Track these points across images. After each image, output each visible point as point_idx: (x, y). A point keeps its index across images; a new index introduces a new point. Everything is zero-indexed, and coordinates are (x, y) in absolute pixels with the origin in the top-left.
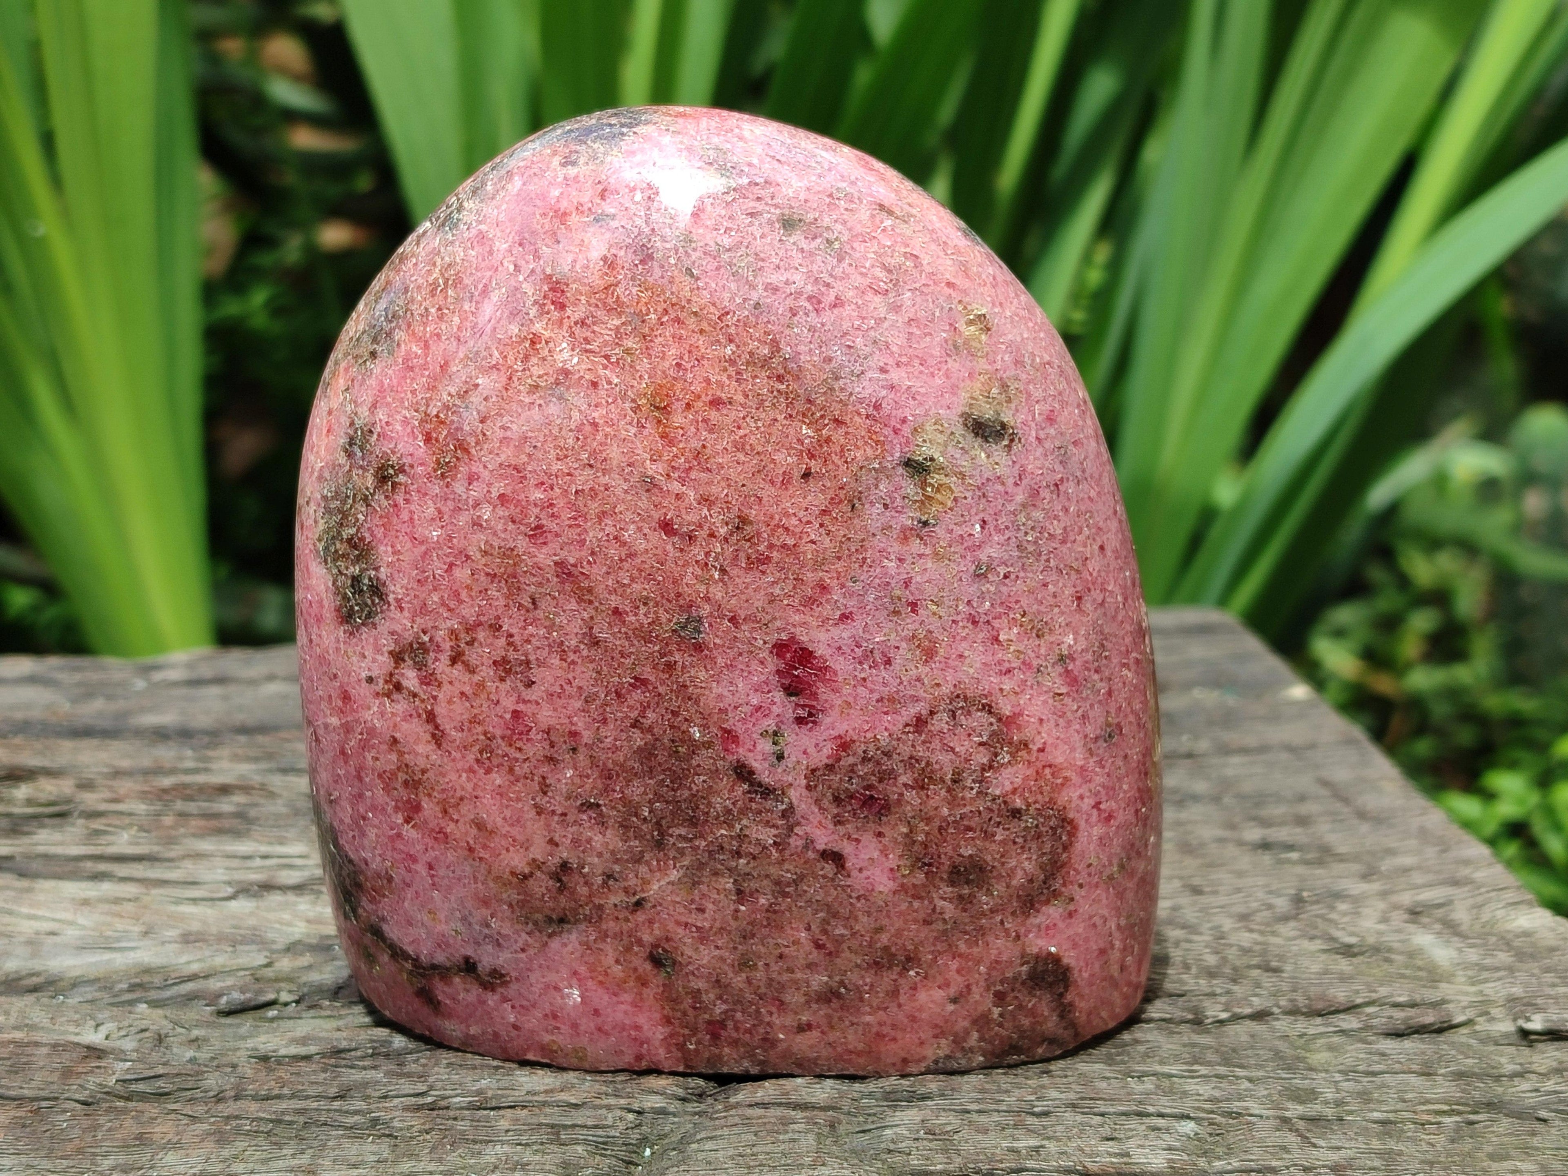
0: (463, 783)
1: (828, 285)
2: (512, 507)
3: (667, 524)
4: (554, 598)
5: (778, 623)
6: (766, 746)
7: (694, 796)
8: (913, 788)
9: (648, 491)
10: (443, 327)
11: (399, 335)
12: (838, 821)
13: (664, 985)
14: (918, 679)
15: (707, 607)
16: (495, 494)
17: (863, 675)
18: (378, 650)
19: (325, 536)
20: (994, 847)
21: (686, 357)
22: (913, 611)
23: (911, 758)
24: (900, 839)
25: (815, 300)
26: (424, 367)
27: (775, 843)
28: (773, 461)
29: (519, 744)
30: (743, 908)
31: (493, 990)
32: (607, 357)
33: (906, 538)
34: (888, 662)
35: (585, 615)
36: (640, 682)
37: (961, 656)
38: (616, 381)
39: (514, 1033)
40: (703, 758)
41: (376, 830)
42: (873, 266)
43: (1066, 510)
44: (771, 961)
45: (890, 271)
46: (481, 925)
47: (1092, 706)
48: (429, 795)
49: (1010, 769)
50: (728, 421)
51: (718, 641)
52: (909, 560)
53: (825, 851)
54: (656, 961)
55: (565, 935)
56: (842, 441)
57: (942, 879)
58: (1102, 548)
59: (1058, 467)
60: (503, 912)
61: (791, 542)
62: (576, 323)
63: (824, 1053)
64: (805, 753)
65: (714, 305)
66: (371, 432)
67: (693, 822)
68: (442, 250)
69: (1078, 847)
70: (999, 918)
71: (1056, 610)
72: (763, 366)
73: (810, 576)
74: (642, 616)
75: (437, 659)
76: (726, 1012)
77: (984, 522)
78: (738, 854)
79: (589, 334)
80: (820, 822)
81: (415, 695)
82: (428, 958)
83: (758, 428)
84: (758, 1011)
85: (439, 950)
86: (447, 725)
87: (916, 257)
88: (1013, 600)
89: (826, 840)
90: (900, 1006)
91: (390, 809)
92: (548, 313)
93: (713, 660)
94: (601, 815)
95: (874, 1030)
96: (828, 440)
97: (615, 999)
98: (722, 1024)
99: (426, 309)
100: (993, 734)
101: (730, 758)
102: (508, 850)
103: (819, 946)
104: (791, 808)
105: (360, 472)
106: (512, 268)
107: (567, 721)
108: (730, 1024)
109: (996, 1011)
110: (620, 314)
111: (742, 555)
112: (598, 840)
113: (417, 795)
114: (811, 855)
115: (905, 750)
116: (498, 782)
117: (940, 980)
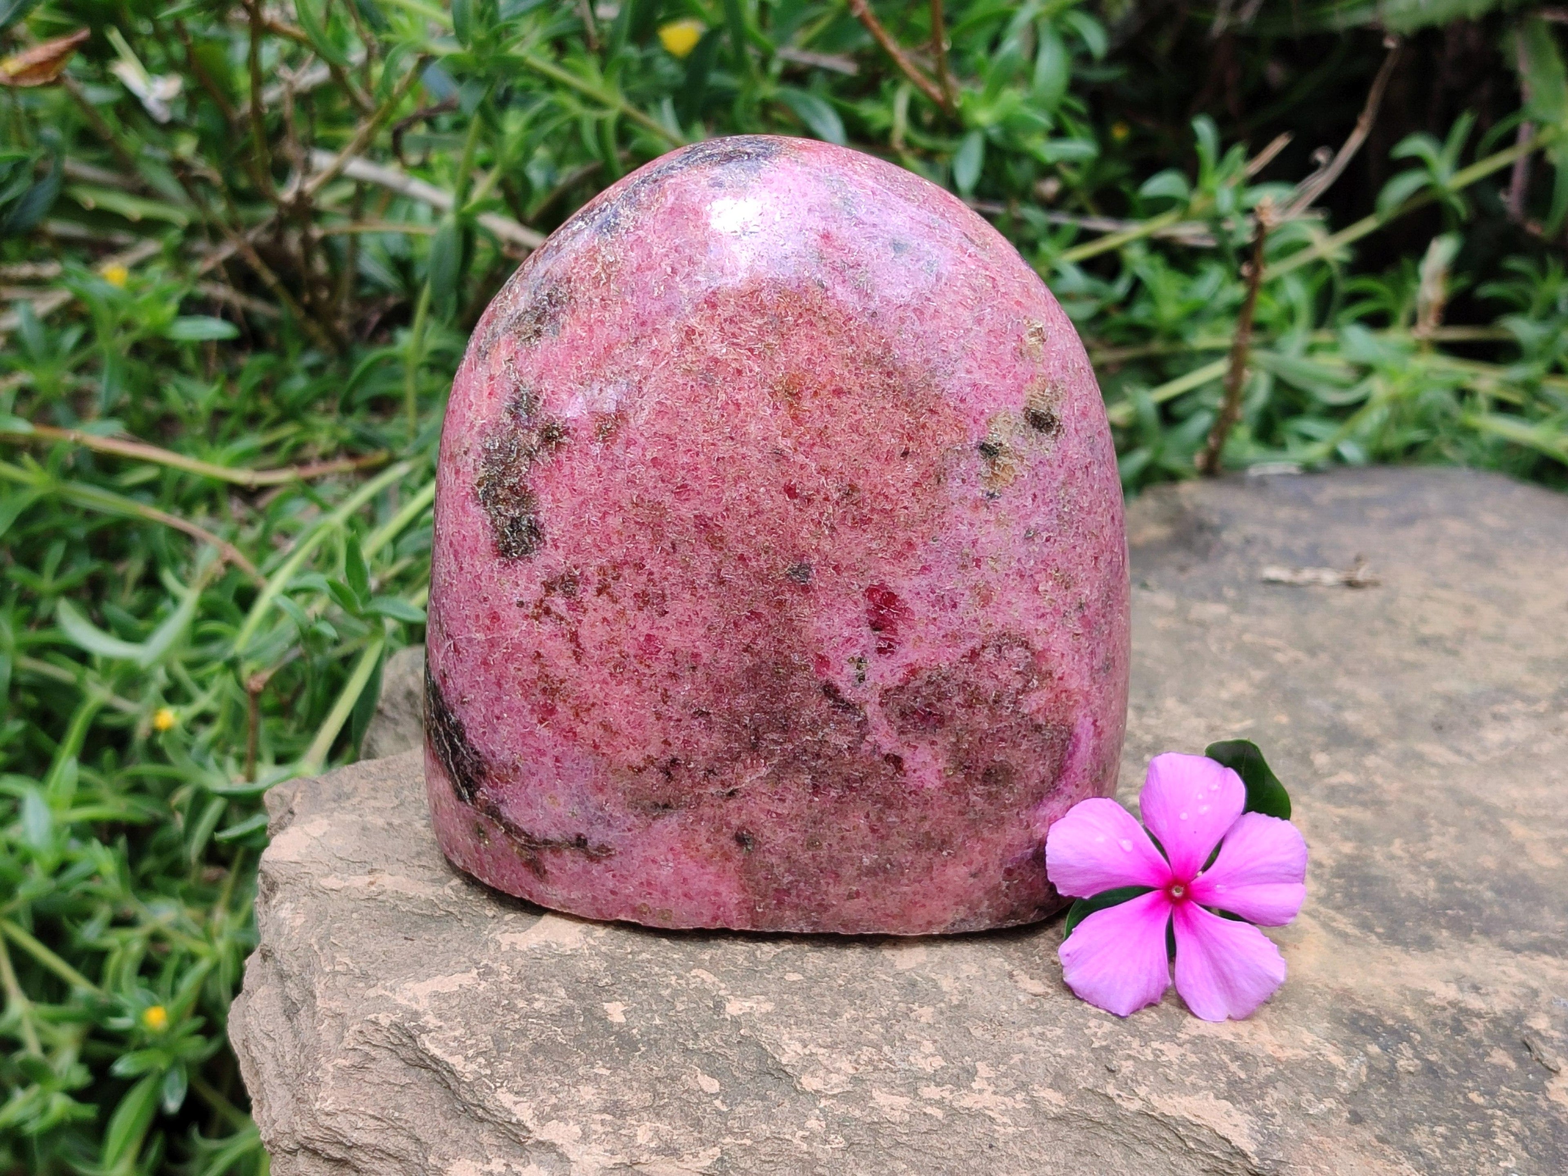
0: (595, 692)
1: (929, 299)
2: (663, 469)
3: (790, 489)
4: (692, 544)
5: (872, 572)
6: (851, 670)
7: (788, 708)
8: (963, 706)
9: (778, 461)
10: (607, 315)
11: (562, 318)
12: (902, 732)
13: (744, 860)
14: (976, 620)
15: (817, 557)
16: (649, 457)
17: (934, 616)
18: (531, 580)
19: (486, 483)
20: (1019, 754)
21: (816, 354)
22: (977, 566)
23: (964, 682)
24: (949, 747)
25: (919, 312)
26: (589, 347)
27: (849, 747)
28: (880, 441)
29: (648, 662)
30: (816, 799)
31: (599, 862)
32: (751, 350)
33: (977, 507)
34: (955, 606)
35: (716, 560)
36: (755, 615)
37: (1009, 603)
38: (757, 369)
39: (611, 897)
40: (799, 679)
41: (508, 728)
42: (962, 286)
43: (1092, 487)
44: (834, 842)
45: (975, 291)
46: (596, 808)
47: (1098, 644)
48: (565, 701)
49: (1037, 694)
50: (847, 407)
51: (822, 584)
52: (978, 524)
53: (888, 755)
54: (741, 840)
55: (667, 818)
56: (935, 428)
57: (977, 779)
58: (1113, 518)
59: (1088, 453)
60: (617, 798)
61: (888, 507)
62: (725, 320)
63: (866, 916)
64: (882, 676)
65: (840, 312)
66: (536, 398)
67: (784, 729)
68: (603, 249)
69: (1079, 755)
70: (1016, 811)
71: (1080, 567)
72: (877, 364)
73: (901, 535)
74: (762, 563)
75: (585, 590)
76: (791, 882)
77: (1035, 495)
78: (818, 756)
79: (737, 331)
80: (887, 732)
81: (562, 619)
82: (543, 834)
83: (870, 414)
84: (818, 882)
85: (553, 829)
86: (587, 643)
87: (994, 279)
88: (1050, 558)
89: (890, 746)
90: (932, 879)
91: (525, 712)
92: (701, 310)
93: (817, 601)
94: (710, 722)
95: (909, 898)
96: (924, 426)
97: (702, 871)
98: (787, 892)
99: (590, 299)
100: (1028, 665)
101: (821, 678)
102: (628, 748)
103: (873, 830)
104: (865, 718)
105: (526, 431)
106: (669, 270)
107: (691, 644)
108: (794, 892)
109: (1005, 884)
110: (763, 315)
111: (849, 517)
112: (705, 741)
113: (553, 701)
114: (876, 758)
115: (961, 676)
116: (627, 692)
117: (966, 859)
